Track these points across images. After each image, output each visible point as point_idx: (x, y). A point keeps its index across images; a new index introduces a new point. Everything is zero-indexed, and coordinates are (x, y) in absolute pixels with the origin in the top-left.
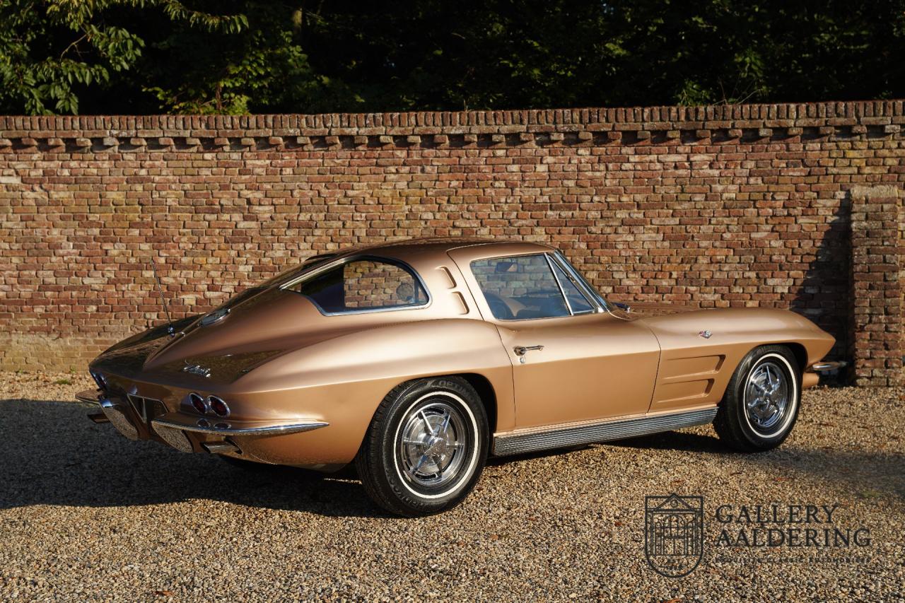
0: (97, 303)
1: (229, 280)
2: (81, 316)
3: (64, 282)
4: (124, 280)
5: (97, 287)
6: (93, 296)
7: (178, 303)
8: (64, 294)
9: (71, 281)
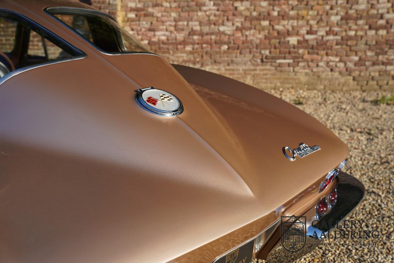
0: (228, 43)
1: (322, 27)
2: (217, 53)
3: (206, 29)
4: (248, 28)
5: (229, 33)
6: (226, 39)
7: (285, 43)
8: (206, 38)
9: (211, 28)
